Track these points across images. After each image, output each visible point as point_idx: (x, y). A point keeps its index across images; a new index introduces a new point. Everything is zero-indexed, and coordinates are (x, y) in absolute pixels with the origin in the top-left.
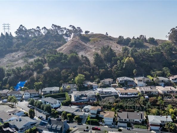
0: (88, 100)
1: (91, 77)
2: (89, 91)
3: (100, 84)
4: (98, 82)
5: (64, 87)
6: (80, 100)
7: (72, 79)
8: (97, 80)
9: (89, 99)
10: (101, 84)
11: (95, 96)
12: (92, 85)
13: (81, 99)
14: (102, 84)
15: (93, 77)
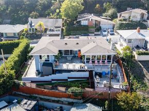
0: (87, 74)
1: (98, 5)
2: (93, 38)
3: (117, 21)
4: (113, 17)
5: (31, 24)
6: (54, 72)
7: (58, 11)
8: (111, 12)
9: (91, 72)
10: (121, 20)
11: (117, 59)
12: (100, 22)
13: (59, 68)
14: (125, 20)
15: (102, 5)
